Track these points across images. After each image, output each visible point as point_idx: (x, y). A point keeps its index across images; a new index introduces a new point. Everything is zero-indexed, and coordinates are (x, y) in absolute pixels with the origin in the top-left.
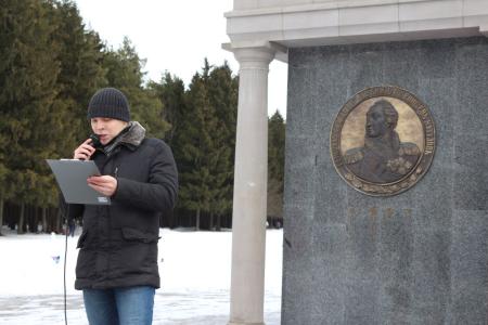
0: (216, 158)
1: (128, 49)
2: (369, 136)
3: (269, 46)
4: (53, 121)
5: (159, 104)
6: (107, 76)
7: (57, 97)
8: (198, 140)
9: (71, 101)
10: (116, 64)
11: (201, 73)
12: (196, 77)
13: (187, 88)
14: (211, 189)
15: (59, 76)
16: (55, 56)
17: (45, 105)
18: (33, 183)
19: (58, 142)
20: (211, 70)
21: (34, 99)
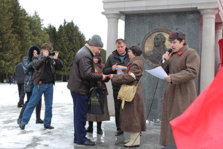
0: (68, 56)
1: (36, 16)
2: (155, 46)
3: (119, 13)
4: (10, 42)
5: (48, 36)
6: (29, 26)
7: (12, 33)
8: (62, 49)
9: (17, 35)
10: (32, 21)
11: (63, 25)
12: (61, 26)
13: (57, 30)
14: (67, 67)
15: (12, 25)
16: (10, 18)
17: (7, 36)
18: (3, 65)
19: (12, 50)
20: (66, 24)
21: (3, 34)
